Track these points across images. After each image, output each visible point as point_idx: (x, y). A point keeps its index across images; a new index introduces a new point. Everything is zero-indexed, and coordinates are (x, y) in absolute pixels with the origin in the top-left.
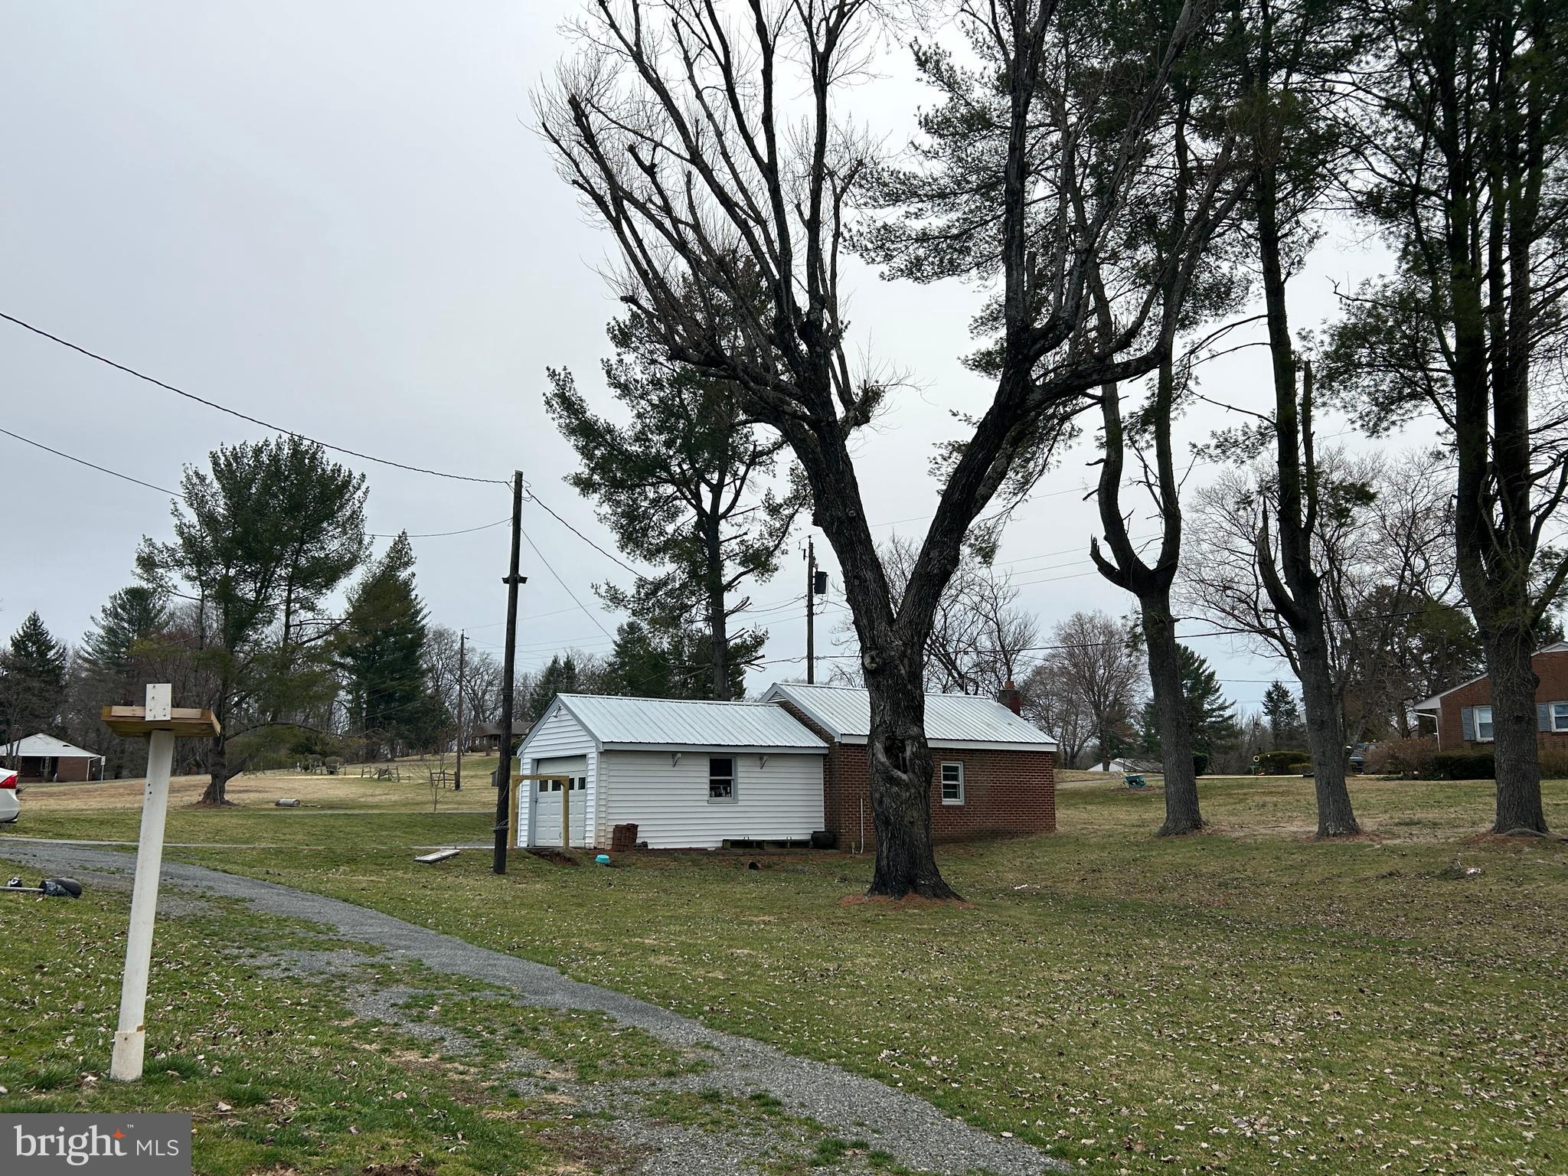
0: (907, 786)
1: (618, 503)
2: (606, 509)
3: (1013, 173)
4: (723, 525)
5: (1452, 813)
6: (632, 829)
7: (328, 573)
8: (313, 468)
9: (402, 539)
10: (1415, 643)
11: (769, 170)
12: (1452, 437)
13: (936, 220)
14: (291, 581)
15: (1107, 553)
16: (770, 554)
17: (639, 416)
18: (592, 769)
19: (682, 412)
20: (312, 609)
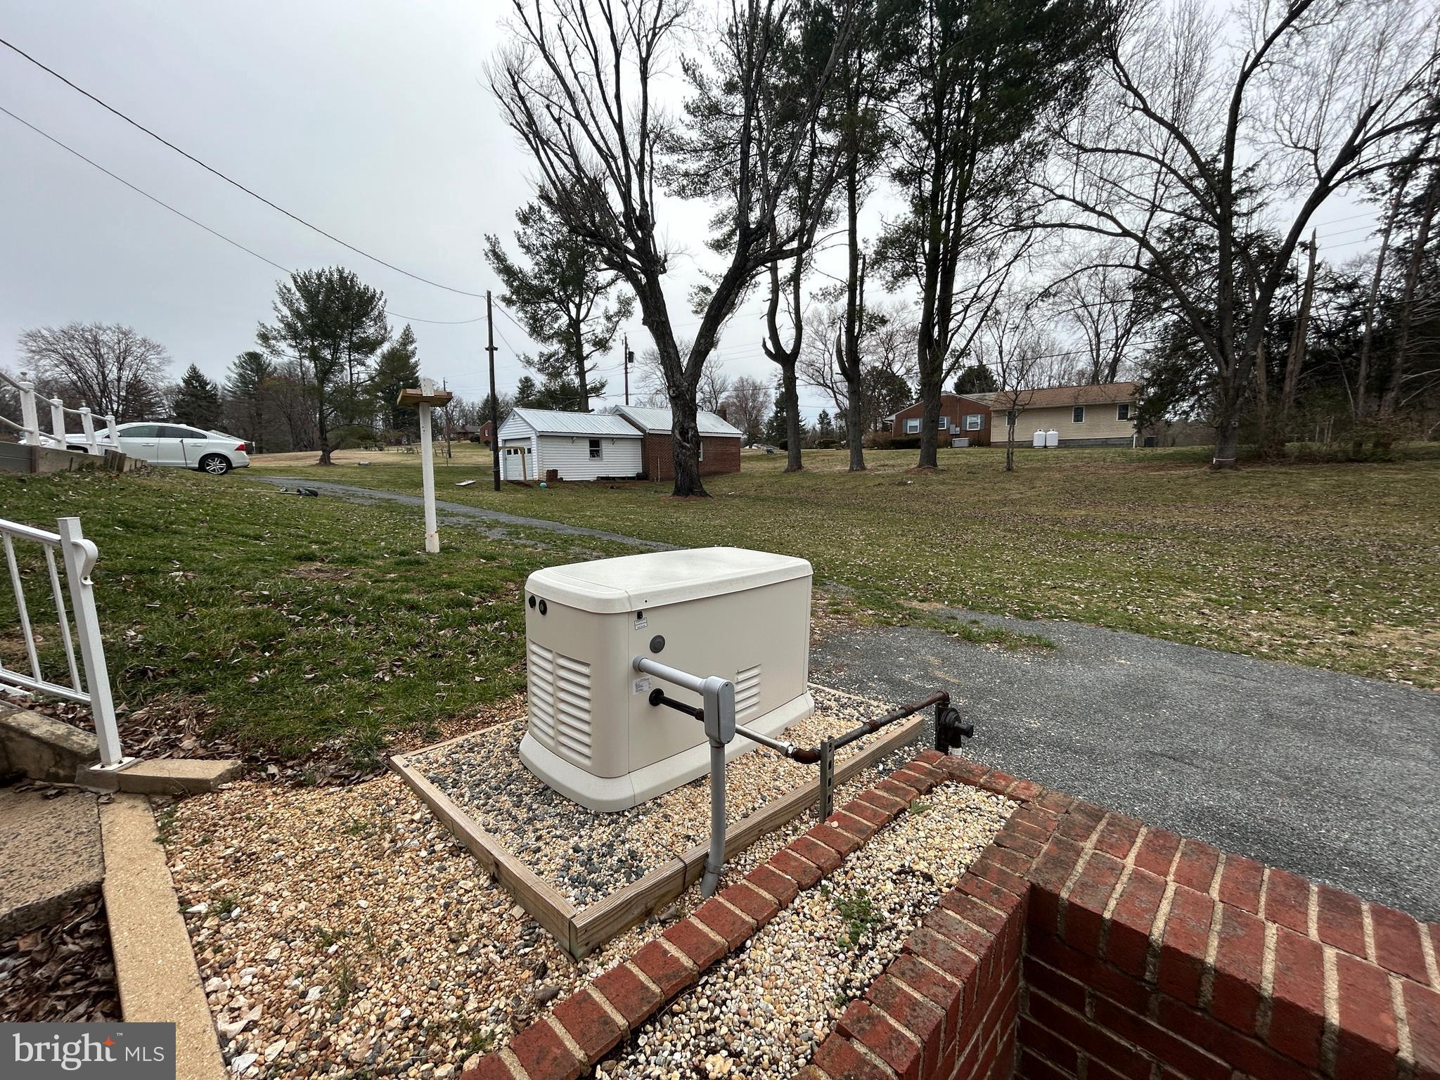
0: (689, 449)
1: (526, 312)
2: (521, 315)
3: (745, 141)
4: (582, 325)
5: (899, 461)
6: (555, 472)
7: (369, 346)
8: (353, 286)
9: (408, 329)
10: (884, 392)
11: (619, 127)
12: (923, 295)
13: (693, 165)
14: (349, 348)
15: (770, 345)
16: (607, 341)
17: (537, 264)
18: (534, 444)
19: (559, 263)
20: (364, 364)
